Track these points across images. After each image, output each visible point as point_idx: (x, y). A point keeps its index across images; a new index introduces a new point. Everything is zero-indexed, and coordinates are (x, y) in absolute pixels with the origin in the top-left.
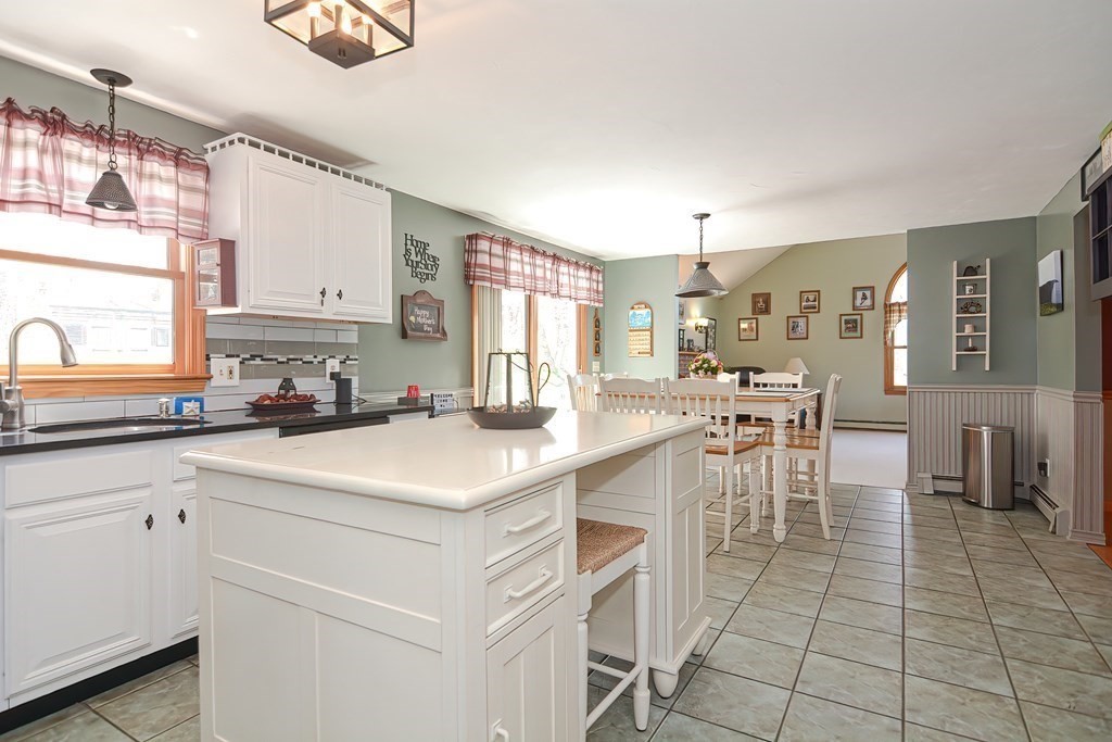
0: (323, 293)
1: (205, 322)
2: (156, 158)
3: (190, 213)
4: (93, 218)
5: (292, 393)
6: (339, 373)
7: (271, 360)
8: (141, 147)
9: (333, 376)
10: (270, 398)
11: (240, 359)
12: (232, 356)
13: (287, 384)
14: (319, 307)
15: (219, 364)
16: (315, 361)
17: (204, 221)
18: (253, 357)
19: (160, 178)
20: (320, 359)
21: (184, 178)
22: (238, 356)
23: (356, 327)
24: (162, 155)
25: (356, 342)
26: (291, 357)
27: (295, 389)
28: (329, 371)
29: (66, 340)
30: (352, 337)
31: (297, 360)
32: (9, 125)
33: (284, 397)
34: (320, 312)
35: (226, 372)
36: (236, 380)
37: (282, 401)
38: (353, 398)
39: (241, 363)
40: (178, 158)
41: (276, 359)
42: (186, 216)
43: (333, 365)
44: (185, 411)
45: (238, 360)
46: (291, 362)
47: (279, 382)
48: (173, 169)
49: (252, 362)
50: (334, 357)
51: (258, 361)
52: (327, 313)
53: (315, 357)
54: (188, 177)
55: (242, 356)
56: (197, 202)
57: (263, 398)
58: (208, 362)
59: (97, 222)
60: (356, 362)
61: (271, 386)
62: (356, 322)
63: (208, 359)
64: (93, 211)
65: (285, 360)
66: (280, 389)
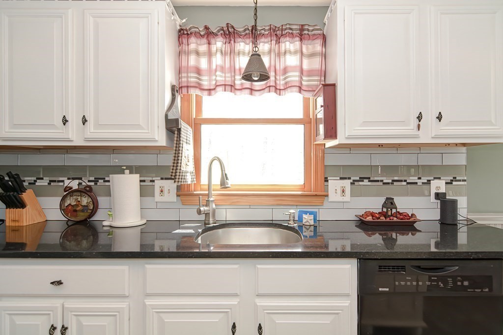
0: (420, 118)
1: (324, 153)
2: (288, 39)
3: (311, 73)
4: (252, 90)
5: (394, 211)
6: (445, 194)
7: (378, 181)
8: (277, 34)
9: (438, 196)
10: (372, 214)
11: (351, 181)
12: (345, 178)
13: (389, 203)
14: (416, 132)
15: (335, 185)
16: (420, 182)
17: (321, 76)
18: (362, 179)
19: (290, 52)
20: (424, 180)
21: (307, 49)
22: (349, 178)
23: (464, 149)
24: (292, 35)
25: (464, 163)
26: (396, 178)
27: (396, 208)
28: (433, 191)
29: (224, 170)
30: (460, 158)
31: (401, 181)
32: (209, 44)
33: (385, 215)
34: (417, 137)
35: (339, 191)
36: (348, 197)
37: (383, 219)
38: (459, 218)
39: (351, 183)
40: (302, 34)
41: (382, 181)
42: (309, 76)
43: (439, 186)
44: (304, 221)
45: (349, 181)
46: (395, 183)
47: (382, 200)
48: (298, 43)
49: (361, 183)
50: (439, 178)
51: (366, 182)
52: (424, 137)
53: (420, 178)
54: (310, 47)
55: (353, 178)
56: (316, 63)
57: (367, 214)
58: (326, 183)
59: (253, 92)
60: (465, 183)
61: (375, 204)
62: (464, 145)
63: (326, 180)
64: (252, 84)
65: (390, 181)
66: (383, 206)
